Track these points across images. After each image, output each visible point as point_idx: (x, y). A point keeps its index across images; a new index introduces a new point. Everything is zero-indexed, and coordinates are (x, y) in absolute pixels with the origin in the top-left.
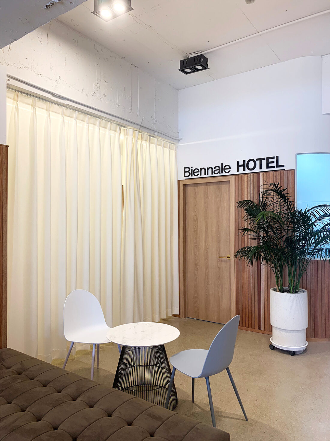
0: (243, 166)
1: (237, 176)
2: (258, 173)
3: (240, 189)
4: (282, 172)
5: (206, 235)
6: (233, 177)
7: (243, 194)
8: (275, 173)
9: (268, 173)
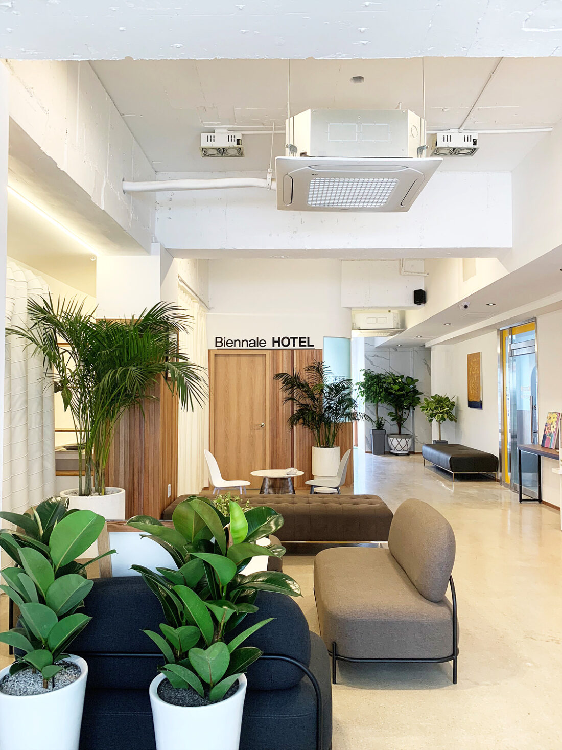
0: (279, 342)
1: (272, 351)
2: (292, 350)
3: (275, 363)
4: (312, 350)
5: (238, 405)
6: (269, 351)
7: (278, 368)
8: (306, 351)
9: (301, 350)
